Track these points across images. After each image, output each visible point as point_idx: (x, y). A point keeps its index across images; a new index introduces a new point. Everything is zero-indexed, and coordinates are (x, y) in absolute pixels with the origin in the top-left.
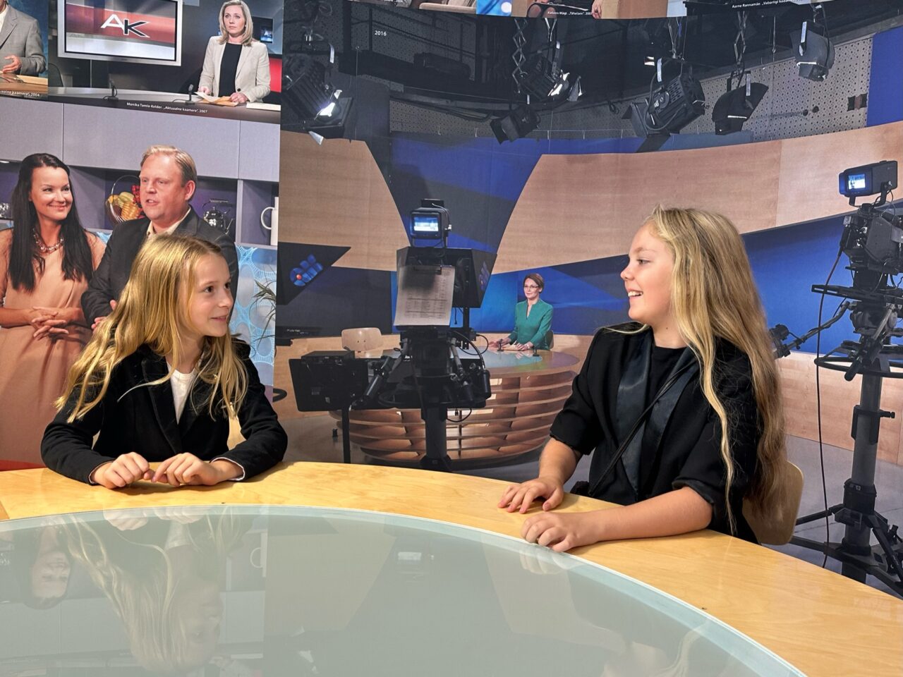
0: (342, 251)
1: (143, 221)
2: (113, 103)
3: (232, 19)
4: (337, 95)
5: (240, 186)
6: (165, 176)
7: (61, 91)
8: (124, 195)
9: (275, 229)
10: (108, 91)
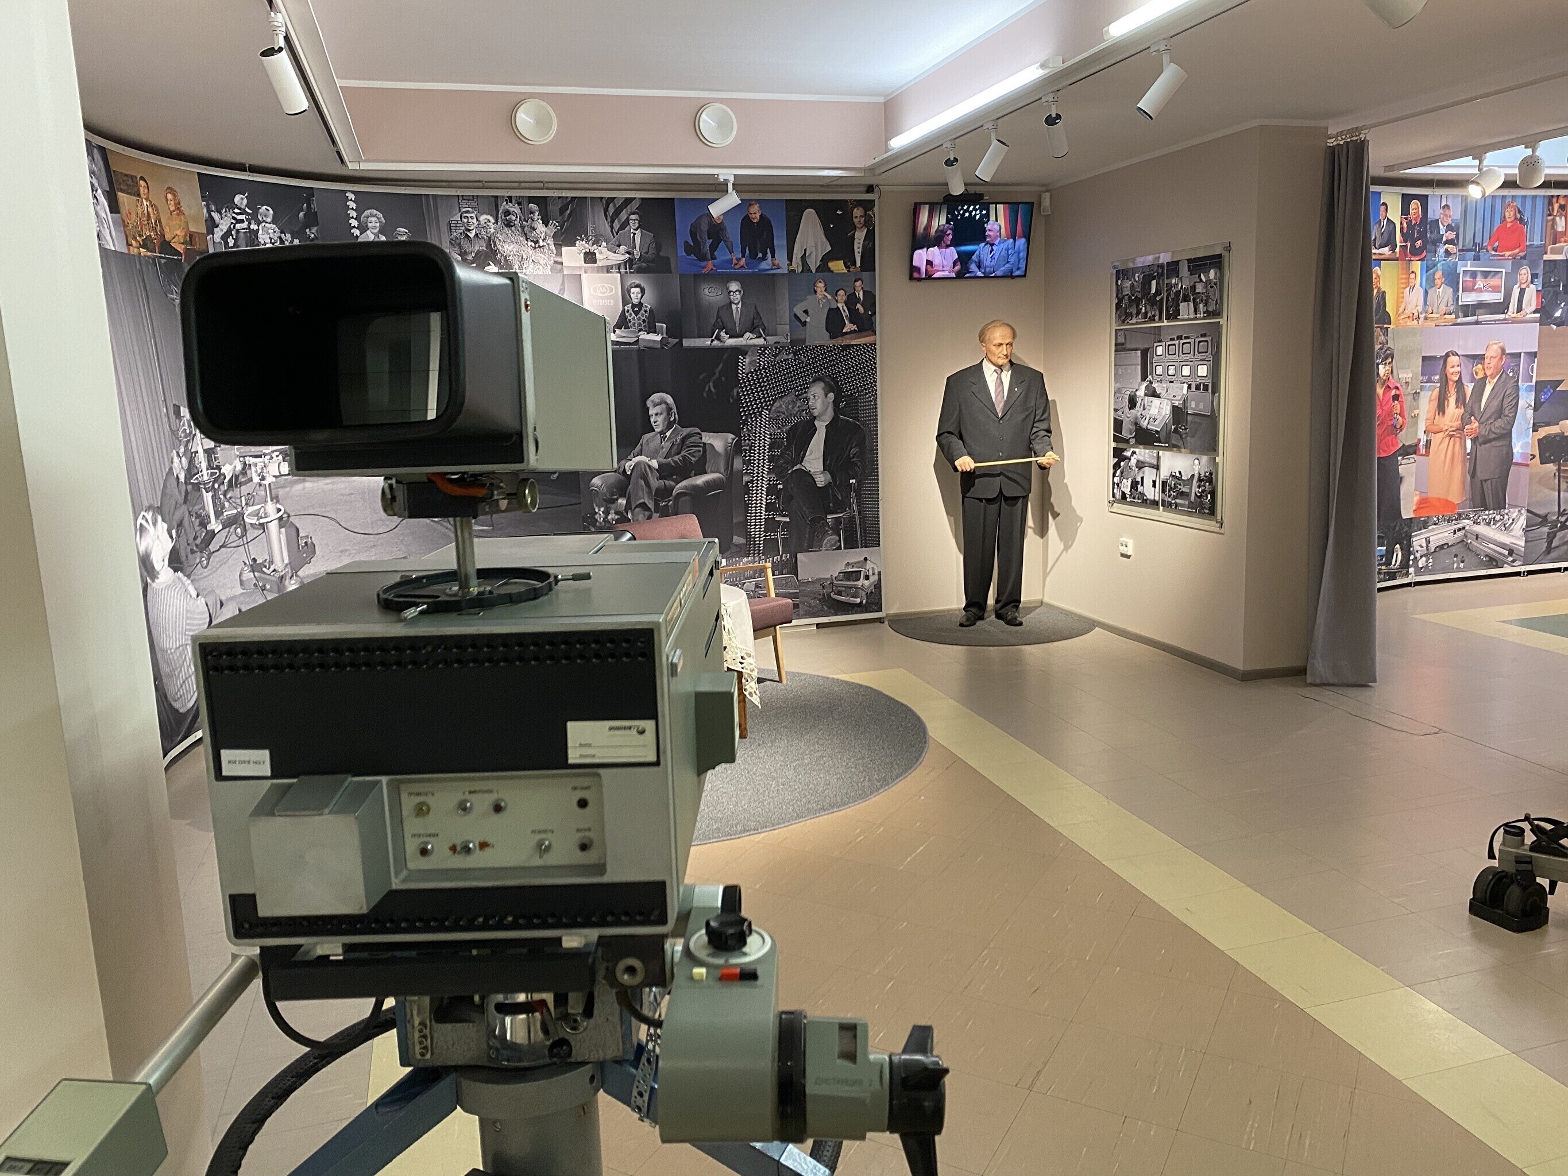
0: (1560, 382)
1: (1486, 377)
2: (1477, 323)
3: (1523, 276)
4: (1562, 305)
5: (1522, 354)
6: (1495, 355)
7: (1459, 321)
8: (1480, 366)
9: (1534, 375)
10: (1475, 318)
